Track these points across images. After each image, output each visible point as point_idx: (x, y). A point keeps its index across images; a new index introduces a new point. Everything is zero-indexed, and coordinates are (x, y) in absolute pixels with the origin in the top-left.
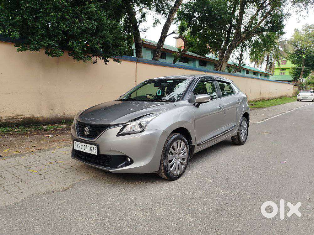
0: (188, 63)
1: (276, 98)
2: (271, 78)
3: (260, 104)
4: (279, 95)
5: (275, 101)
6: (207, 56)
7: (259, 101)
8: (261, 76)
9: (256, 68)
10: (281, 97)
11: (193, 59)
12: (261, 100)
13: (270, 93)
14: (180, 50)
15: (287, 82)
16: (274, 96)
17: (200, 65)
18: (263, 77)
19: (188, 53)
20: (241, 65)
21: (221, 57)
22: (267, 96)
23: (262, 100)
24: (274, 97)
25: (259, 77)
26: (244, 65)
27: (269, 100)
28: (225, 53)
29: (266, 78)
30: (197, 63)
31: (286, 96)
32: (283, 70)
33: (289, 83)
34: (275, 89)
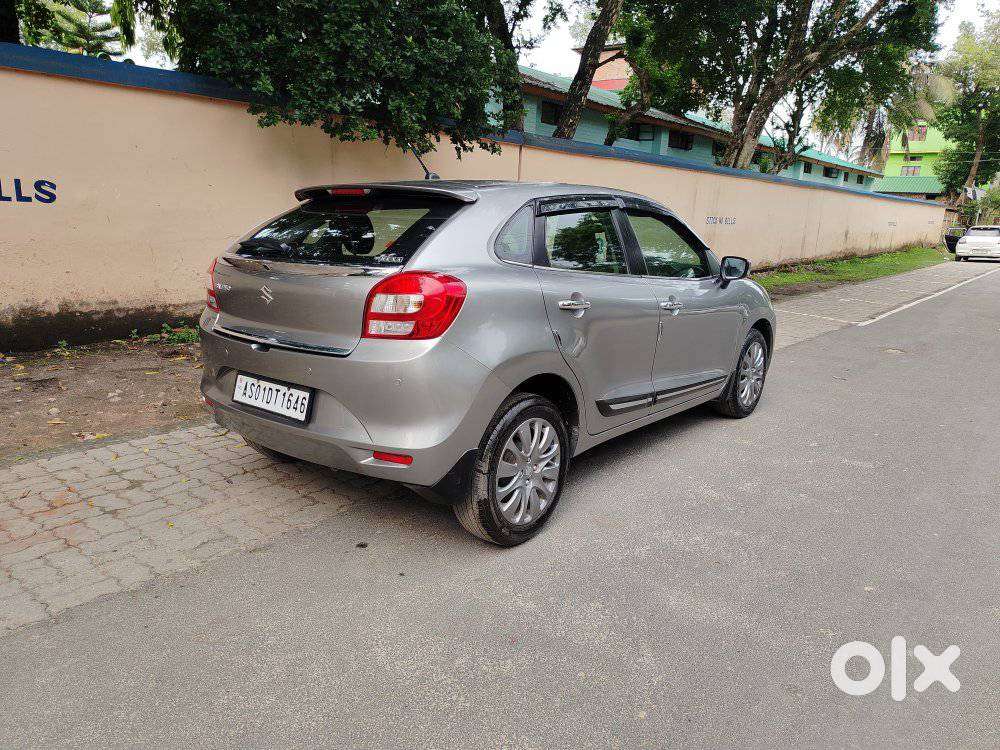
0: (637, 140)
1: (891, 252)
2: (877, 185)
3: (845, 268)
4: (899, 240)
5: (887, 259)
6: (690, 114)
7: (842, 259)
8: (846, 179)
9: (833, 153)
10: (906, 249)
11: (656, 127)
12: (846, 258)
13: (874, 236)
14: (627, 104)
15: (923, 199)
16: (883, 244)
17: (672, 145)
18: (852, 185)
19: (653, 112)
20: (797, 149)
21: (740, 120)
22: (864, 245)
23: (850, 257)
24: (883, 247)
25: (840, 182)
26: (805, 148)
27: (869, 256)
28: (753, 109)
29: (859, 188)
30: (665, 138)
31: (920, 244)
32: (913, 159)
33: (929, 201)
34: (890, 224)
